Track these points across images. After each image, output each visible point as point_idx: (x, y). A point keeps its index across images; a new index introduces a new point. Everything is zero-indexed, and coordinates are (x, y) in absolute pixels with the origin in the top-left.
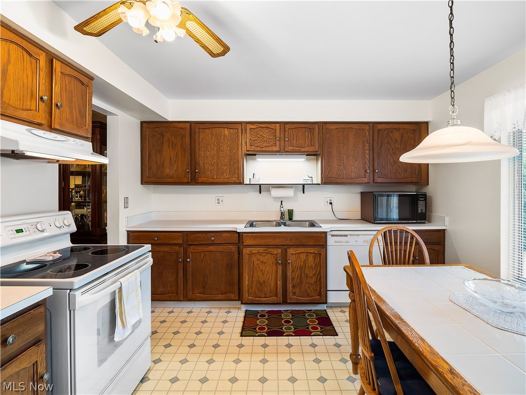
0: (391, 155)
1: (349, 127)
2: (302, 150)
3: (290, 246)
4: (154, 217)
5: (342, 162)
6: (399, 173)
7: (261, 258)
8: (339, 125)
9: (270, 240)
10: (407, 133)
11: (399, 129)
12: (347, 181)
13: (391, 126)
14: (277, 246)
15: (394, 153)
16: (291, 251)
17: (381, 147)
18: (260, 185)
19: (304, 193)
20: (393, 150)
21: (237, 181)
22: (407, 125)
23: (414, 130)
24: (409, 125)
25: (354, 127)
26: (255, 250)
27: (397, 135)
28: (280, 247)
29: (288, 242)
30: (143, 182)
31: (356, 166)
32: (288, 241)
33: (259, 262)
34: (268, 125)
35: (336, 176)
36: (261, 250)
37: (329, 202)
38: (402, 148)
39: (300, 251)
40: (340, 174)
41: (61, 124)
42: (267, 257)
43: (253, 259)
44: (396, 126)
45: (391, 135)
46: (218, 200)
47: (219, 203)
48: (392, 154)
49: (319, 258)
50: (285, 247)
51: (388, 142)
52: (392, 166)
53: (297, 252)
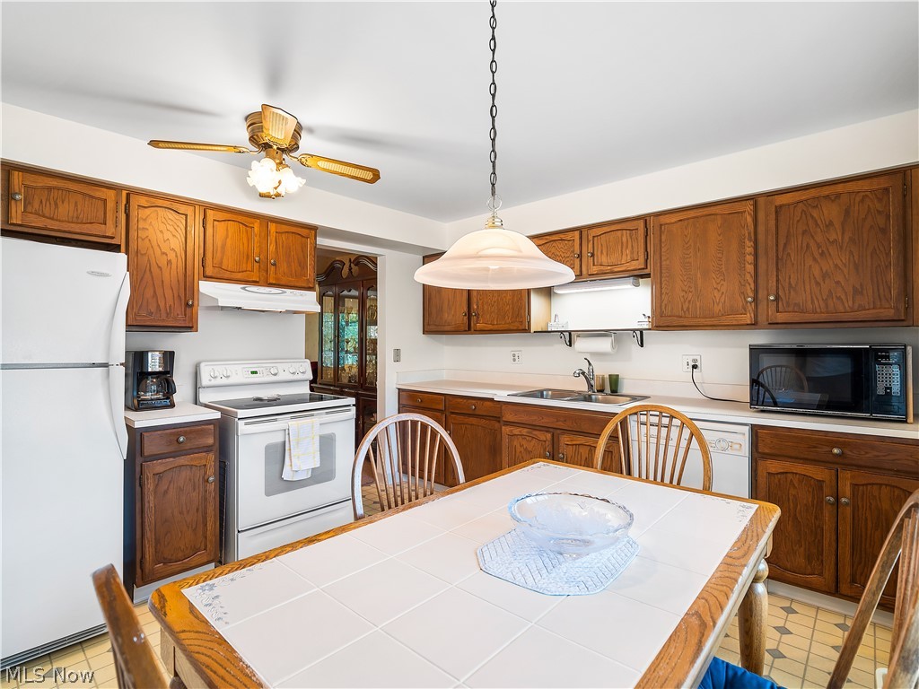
0: (815, 259)
1: (705, 213)
2: (616, 270)
3: (565, 431)
4: (445, 376)
5: (692, 285)
6: (839, 298)
7: (524, 442)
8: (685, 213)
9: (535, 418)
10: (862, 201)
11: (838, 196)
12: (703, 321)
13: (813, 193)
14: (546, 429)
15: (822, 254)
16: (565, 439)
17: (785, 245)
18: (570, 332)
19: (642, 345)
20: (819, 247)
21: (520, 328)
22: (860, 182)
23: (886, 190)
24: (868, 181)
25: (718, 211)
26: (516, 431)
27: (832, 212)
28: (551, 430)
29: (561, 425)
30: (425, 332)
31: (723, 289)
32: (560, 423)
33: (522, 449)
34: (562, 236)
35: (681, 313)
36: (525, 431)
37: (691, 364)
38: (847, 239)
39: (578, 443)
40: (688, 309)
41: (276, 279)
42: (532, 443)
43: (515, 443)
44: (826, 191)
45: (815, 213)
46: (514, 355)
47: (514, 360)
48: (817, 256)
49: (609, 459)
50: (559, 431)
51: (804, 233)
52: (818, 284)
53: (574, 443)
